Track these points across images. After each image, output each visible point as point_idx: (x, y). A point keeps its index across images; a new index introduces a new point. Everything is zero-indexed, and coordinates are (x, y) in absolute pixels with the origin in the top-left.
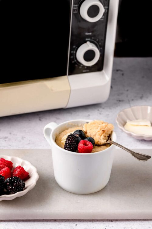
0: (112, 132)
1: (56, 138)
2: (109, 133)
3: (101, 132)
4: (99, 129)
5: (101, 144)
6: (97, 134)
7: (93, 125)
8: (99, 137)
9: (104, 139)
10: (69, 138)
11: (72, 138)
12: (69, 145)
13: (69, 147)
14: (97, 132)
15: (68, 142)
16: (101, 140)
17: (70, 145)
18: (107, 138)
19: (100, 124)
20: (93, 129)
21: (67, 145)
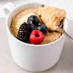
0: (64, 18)
1: (12, 20)
2: (62, 19)
3: (54, 18)
4: (52, 16)
5: (53, 30)
6: (50, 20)
7: (47, 11)
8: (52, 23)
9: (56, 25)
10: (22, 28)
11: (25, 27)
12: (21, 34)
13: (22, 36)
14: (50, 18)
15: (20, 32)
16: (53, 26)
17: (23, 35)
18: (59, 23)
19: (53, 11)
20: (47, 15)
21: (20, 35)
